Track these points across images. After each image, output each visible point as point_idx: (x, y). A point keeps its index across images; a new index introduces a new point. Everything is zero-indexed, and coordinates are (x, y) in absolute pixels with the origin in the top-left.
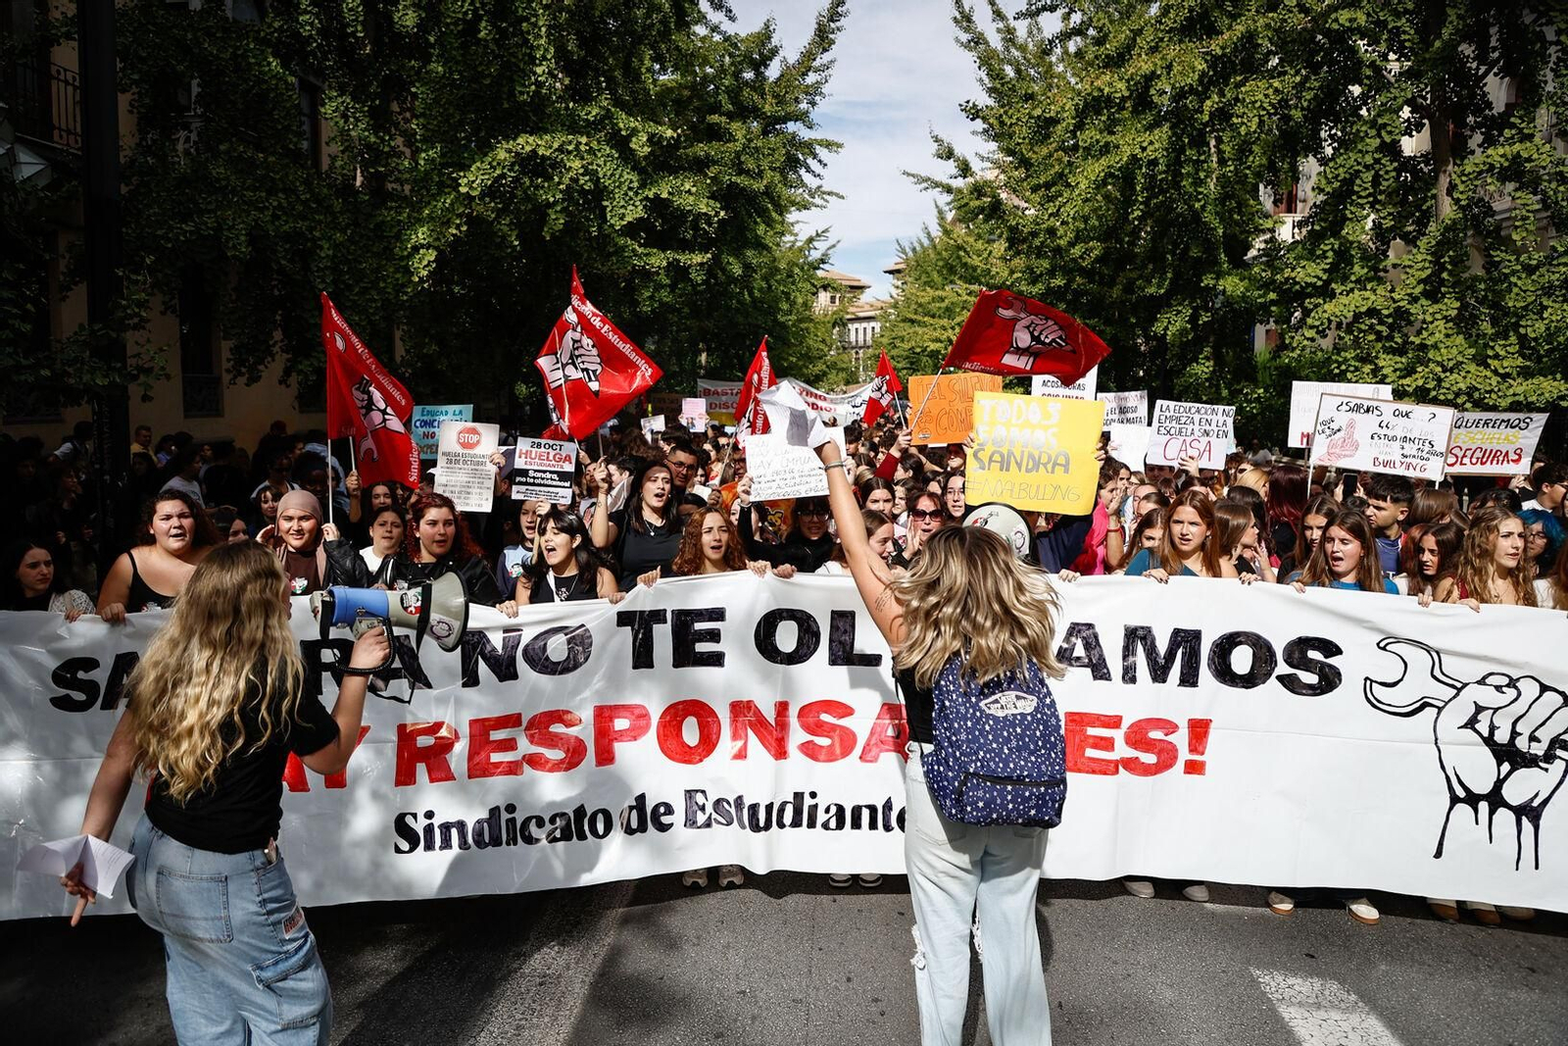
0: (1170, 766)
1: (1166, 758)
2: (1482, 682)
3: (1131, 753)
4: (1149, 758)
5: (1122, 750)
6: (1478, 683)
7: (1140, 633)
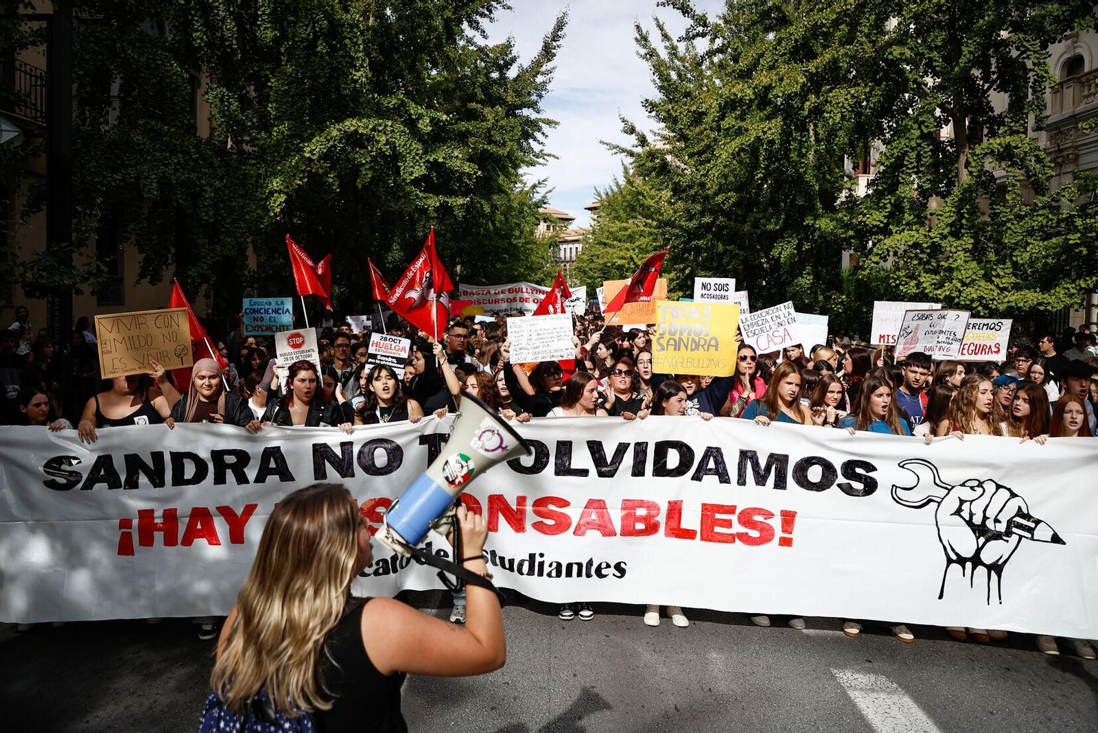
0: (770, 540)
1: (766, 536)
2: (963, 485)
3: (742, 529)
4: (755, 534)
5: (737, 528)
6: (961, 485)
7: (749, 454)
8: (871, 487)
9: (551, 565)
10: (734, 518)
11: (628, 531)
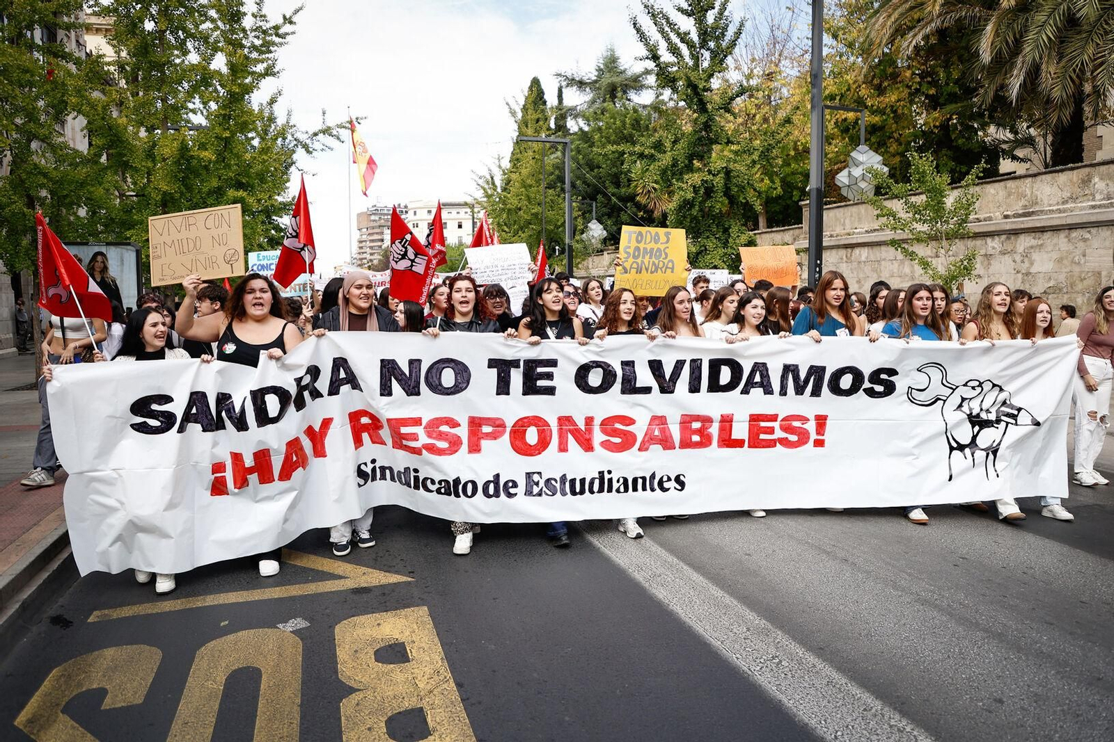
0: (806, 443)
1: (803, 437)
2: (965, 385)
3: (783, 435)
4: (793, 438)
5: (779, 434)
6: (964, 385)
7: (792, 368)
8: (890, 389)
9: (618, 481)
10: (776, 425)
11: (686, 444)
